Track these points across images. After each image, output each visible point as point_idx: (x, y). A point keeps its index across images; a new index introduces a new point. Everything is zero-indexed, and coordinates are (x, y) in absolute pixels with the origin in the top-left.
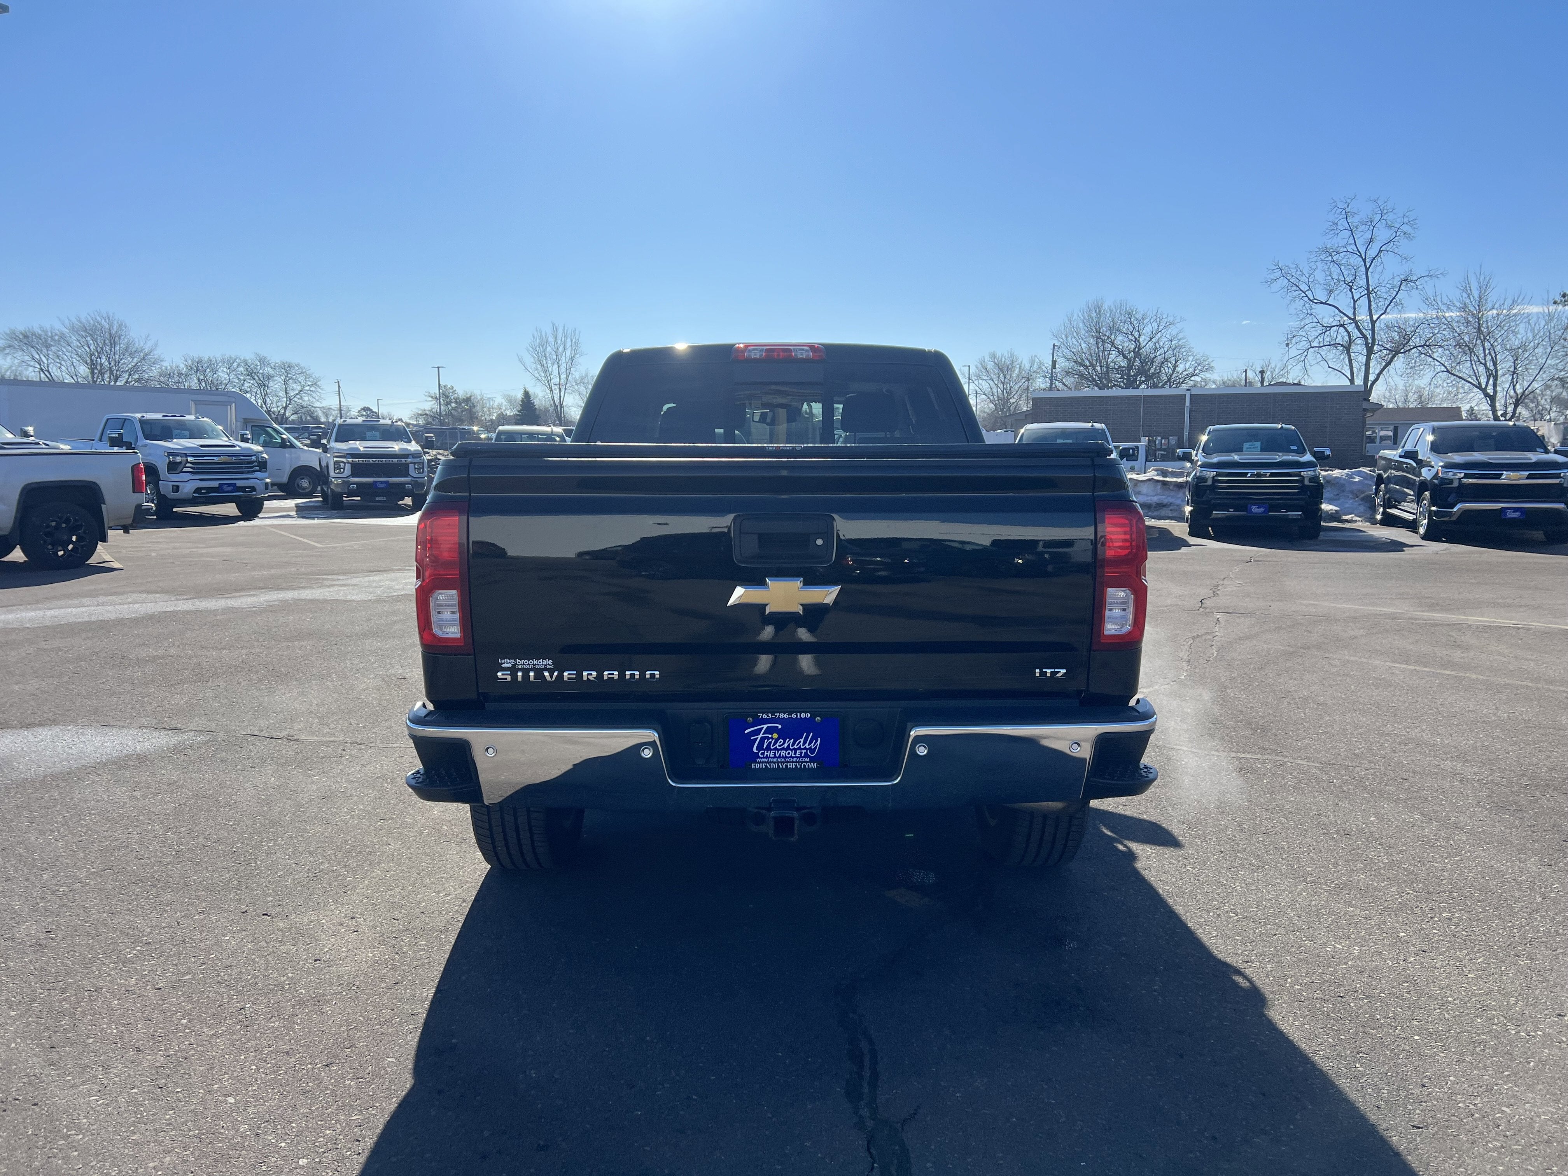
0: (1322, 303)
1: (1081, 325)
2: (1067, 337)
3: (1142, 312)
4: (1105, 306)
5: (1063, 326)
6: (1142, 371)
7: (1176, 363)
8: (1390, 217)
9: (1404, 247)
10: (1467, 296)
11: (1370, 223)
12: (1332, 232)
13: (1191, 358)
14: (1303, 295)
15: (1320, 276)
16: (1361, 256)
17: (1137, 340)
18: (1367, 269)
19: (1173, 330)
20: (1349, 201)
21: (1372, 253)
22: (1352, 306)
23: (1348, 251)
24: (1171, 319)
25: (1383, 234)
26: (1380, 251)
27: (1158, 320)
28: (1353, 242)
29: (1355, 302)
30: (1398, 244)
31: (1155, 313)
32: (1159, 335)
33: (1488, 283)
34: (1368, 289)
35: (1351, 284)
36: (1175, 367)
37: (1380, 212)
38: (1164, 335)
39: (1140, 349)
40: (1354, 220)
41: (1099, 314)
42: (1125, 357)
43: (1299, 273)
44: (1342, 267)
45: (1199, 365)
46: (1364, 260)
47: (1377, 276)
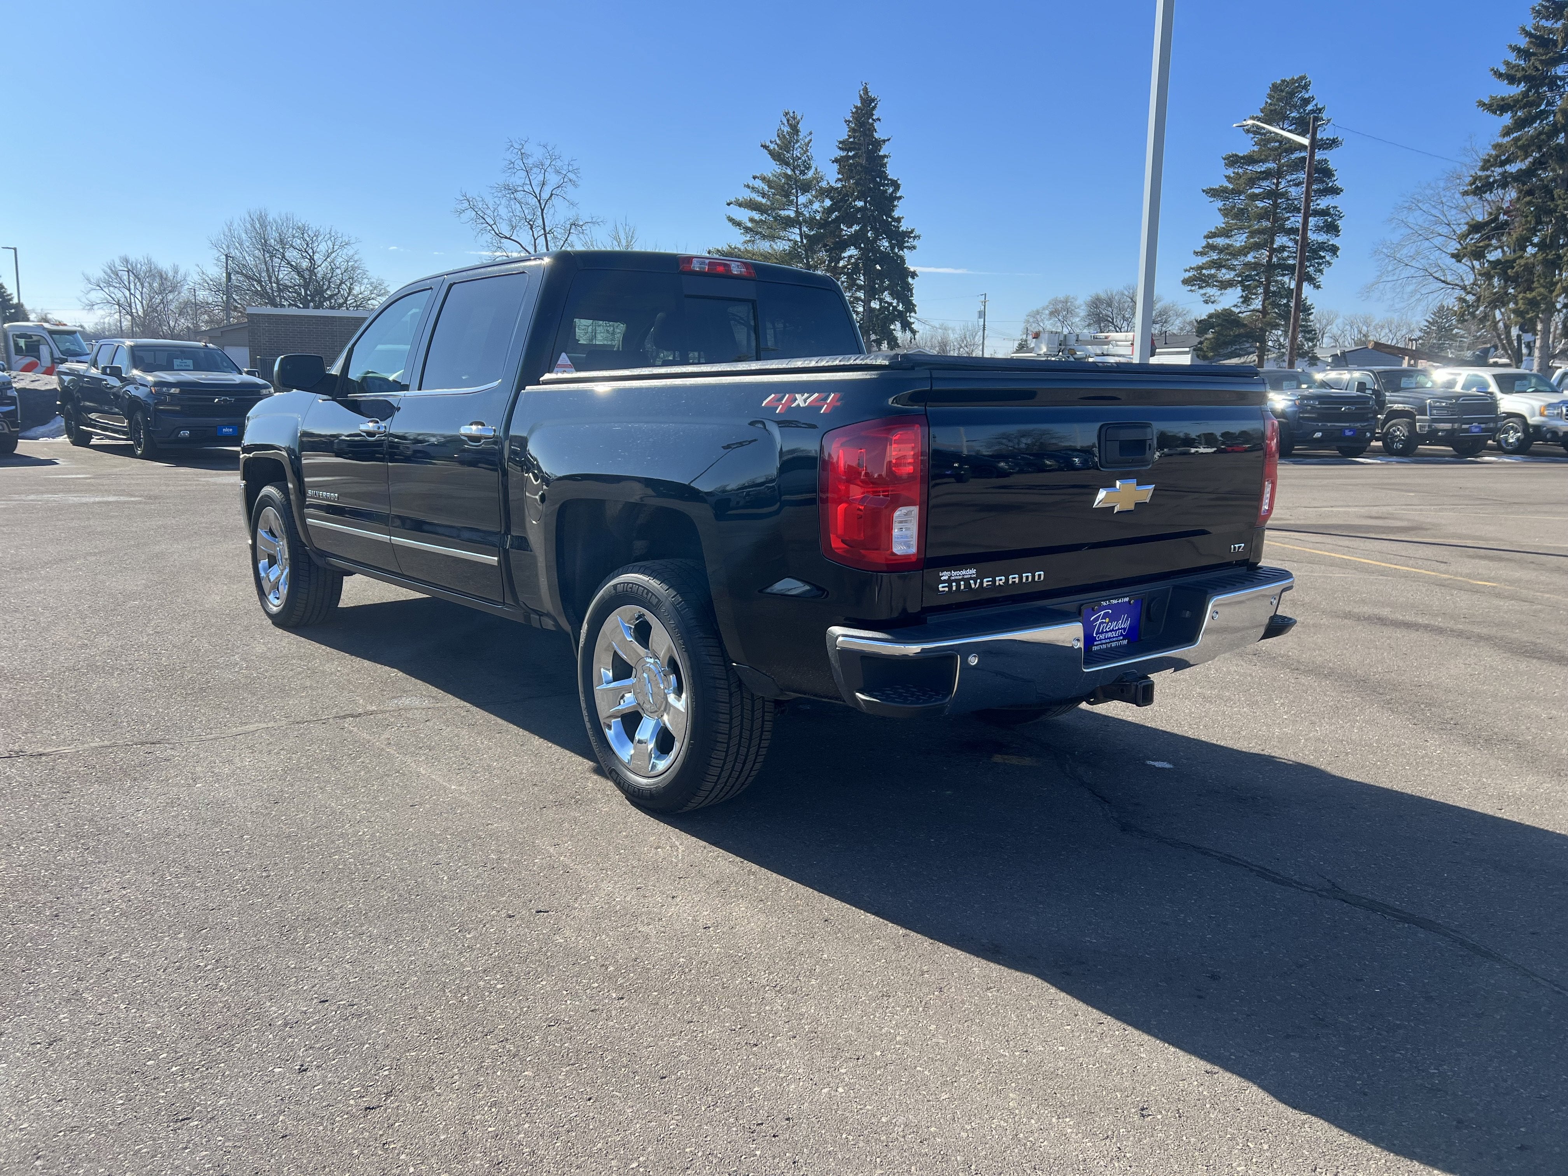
0: (506, 238)
1: (244, 236)
2: (228, 247)
3: (314, 229)
4: (270, 218)
5: (222, 236)
6: (319, 291)
7: (351, 284)
8: (559, 163)
9: (570, 191)
10: (617, 244)
11: (540, 165)
12: (510, 171)
13: (366, 281)
14: (489, 228)
15: (503, 211)
16: (536, 197)
17: (311, 259)
18: (542, 210)
19: (349, 251)
20: (523, 142)
21: (545, 195)
22: (533, 242)
23: (524, 191)
24: (346, 239)
25: (553, 180)
26: (552, 195)
27: (333, 238)
28: (529, 183)
29: (535, 240)
30: (565, 189)
31: (328, 231)
32: (334, 255)
33: (633, 233)
34: (544, 229)
35: (531, 223)
36: (350, 289)
37: (549, 157)
38: (340, 254)
39: (314, 268)
40: (530, 162)
41: (263, 226)
42: (299, 273)
43: (485, 206)
44: (523, 205)
45: (375, 288)
46: (539, 201)
47: (550, 218)
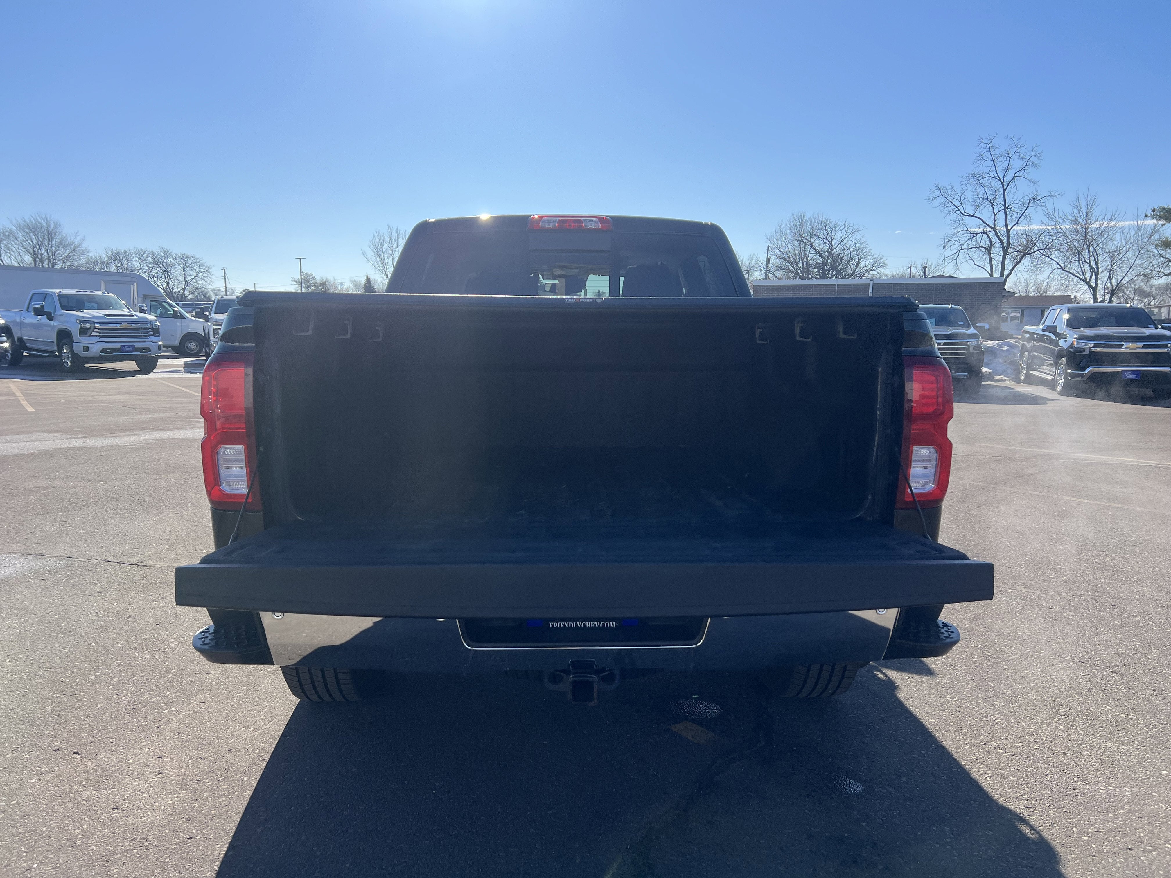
0: (970, 216)
1: (788, 232)
2: (777, 240)
3: (834, 222)
4: (807, 218)
5: (775, 233)
6: (834, 267)
7: (859, 260)
8: (1022, 151)
9: (1032, 173)
10: (1077, 212)
11: (1007, 155)
12: (979, 162)
13: (870, 257)
14: (956, 209)
15: (969, 195)
16: (1000, 180)
17: (830, 243)
18: (1004, 190)
19: (857, 236)
20: (992, 138)
21: (1008, 178)
22: (993, 218)
23: (990, 177)
24: (856, 227)
25: (1017, 164)
26: (1014, 177)
27: (846, 228)
28: (995, 170)
29: (995, 215)
30: (1028, 171)
31: (844, 223)
32: (847, 239)
33: (1093, 202)
34: (1005, 205)
35: (992, 201)
36: (858, 264)
37: (1015, 147)
38: (851, 239)
39: (832, 250)
40: (996, 153)
41: (802, 224)
42: (821, 255)
43: (953, 192)
44: (986, 189)
45: (876, 262)
46: (1002, 184)
47: (1011, 196)
